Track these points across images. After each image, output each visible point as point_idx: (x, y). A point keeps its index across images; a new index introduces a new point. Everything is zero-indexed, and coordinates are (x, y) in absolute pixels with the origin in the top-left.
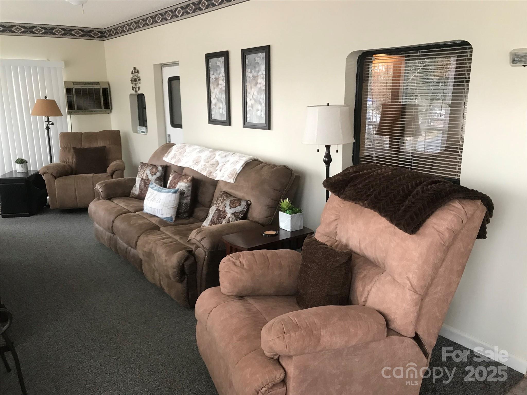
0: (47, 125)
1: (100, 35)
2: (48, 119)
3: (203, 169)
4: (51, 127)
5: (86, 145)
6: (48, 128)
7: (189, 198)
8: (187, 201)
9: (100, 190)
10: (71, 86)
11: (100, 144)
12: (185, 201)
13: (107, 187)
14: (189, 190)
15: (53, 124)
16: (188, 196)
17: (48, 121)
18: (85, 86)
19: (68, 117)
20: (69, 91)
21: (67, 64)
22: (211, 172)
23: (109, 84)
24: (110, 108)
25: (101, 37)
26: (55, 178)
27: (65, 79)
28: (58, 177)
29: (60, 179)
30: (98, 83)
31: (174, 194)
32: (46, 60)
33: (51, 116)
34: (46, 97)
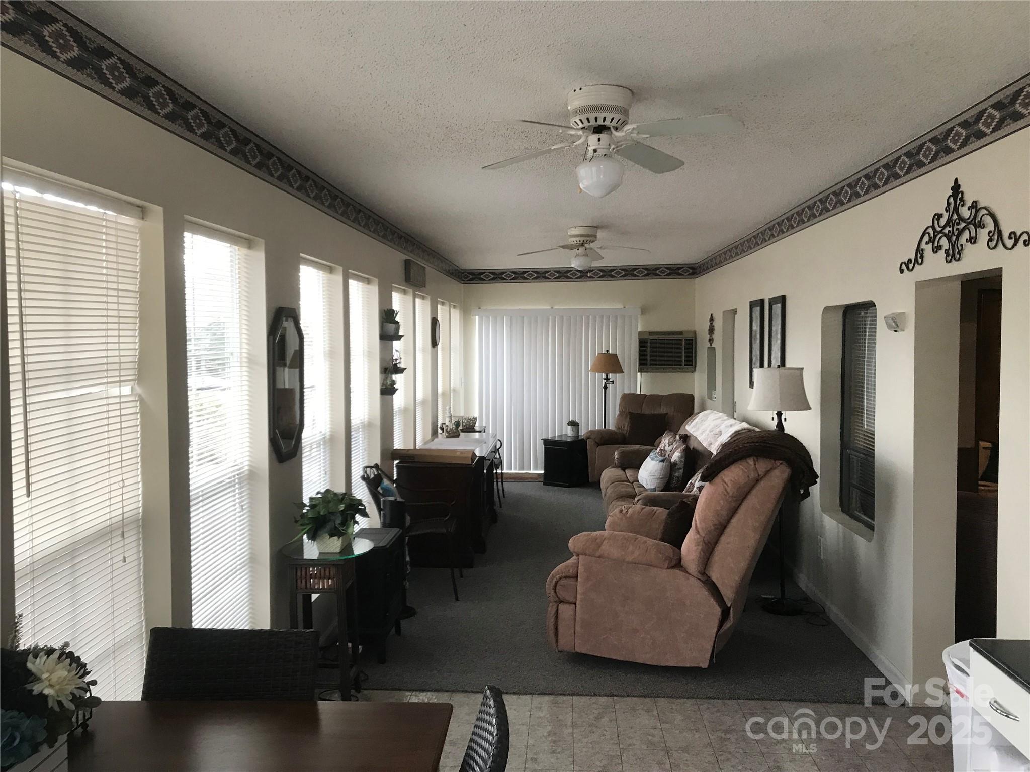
0: (605, 384)
1: (691, 271)
2: (607, 376)
3: (705, 439)
4: (610, 386)
5: (646, 410)
6: (605, 387)
7: (682, 471)
8: (679, 474)
9: (616, 457)
10: (646, 337)
11: (663, 410)
12: (677, 474)
13: (623, 455)
14: (681, 461)
15: (613, 382)
16: (680, 469)
17: (607, 379)
18: (664, 336)
19: (639, 374)
20: (642, 343)
21: (644, 311)
22: (711, 444)
23: (695, 332)
24: (694, 364)
25: (692, 274)
26: (599, 445)
27: (639, 329)
28: (601, 445)
29: (604, 447)
30: (681, 333)
31: (661, 464)
32: (622, 307)
33: (611, 373)
34: (607, 351)
